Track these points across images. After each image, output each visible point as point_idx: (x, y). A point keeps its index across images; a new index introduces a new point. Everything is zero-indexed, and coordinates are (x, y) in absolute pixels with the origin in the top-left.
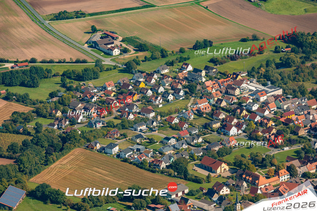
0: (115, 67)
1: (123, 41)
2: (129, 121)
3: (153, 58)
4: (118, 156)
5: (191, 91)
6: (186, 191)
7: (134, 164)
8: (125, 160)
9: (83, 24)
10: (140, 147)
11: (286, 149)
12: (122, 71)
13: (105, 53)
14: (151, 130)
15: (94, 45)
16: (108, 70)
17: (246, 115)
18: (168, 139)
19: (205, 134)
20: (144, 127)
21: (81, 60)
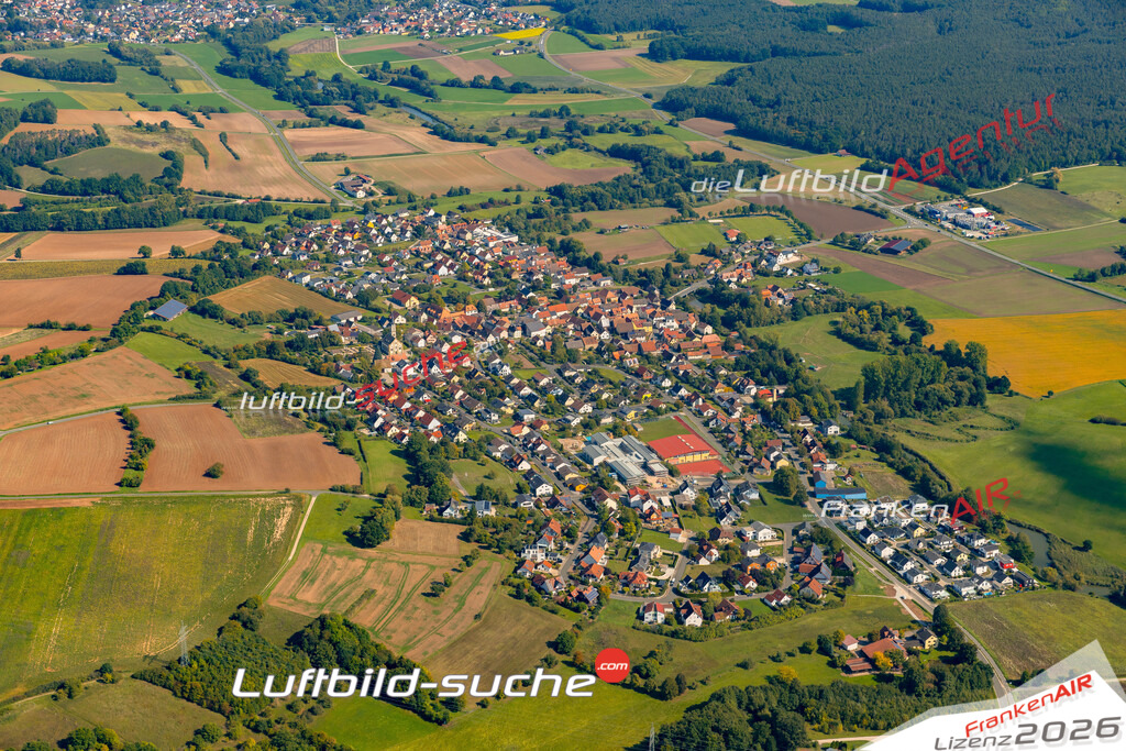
0: (353, 209)
1: (374, 185)
2: (337, 257)
3: (398, 202)
4: (307, 285)
5: (418, 233)
6: (359, 318)
7: (320, 293)
8: (312, 289)
9: (340, 166)
10: (334, 278)
11: (491, 289)
12: (359, 213)
13: (350, 195)
14: (357, 265)
15: (340, 187)
16: (344, 211)
17: (465, 258)
18: (368, 273)
19: (412, 272)
20: (350, 262)
21: (320, 199)
